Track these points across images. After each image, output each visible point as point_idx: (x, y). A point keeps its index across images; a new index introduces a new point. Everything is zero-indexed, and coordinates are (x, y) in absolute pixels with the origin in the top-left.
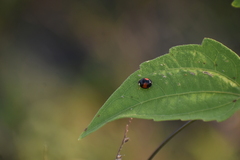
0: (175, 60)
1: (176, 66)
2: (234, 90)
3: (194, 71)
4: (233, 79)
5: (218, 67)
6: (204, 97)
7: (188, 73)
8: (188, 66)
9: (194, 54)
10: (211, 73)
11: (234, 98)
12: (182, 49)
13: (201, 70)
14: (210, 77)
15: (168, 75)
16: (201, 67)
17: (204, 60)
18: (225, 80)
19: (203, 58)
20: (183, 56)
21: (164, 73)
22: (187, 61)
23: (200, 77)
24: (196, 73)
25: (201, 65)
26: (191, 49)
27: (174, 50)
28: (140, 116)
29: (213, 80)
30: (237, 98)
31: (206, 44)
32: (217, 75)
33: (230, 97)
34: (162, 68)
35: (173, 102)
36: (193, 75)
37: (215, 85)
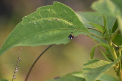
0: (40, 14)
1: (40, 18)
2: (71, 27)
3: (50, 19)
4: (71, 21)
5: (62, 16)
6: (56, 32)
7: (47, 20)
8: (47, 17)
9: (49, 10)
10: (58, 19)
11: (72, 31)
12: (43, 8)
13: (53, 19)
14: (58, 21)
15: (37, 22)
16: (53, 17)
17: (55, 13)
18: (66, 22)
19: (54, 12)
20: (44, 12)
21: (34, 21)
22: (46, 14)
23: (53, 22)
24: (51, 20)
25: (53, 16)
26: (47, 8)
27: (39, 9)
28: (24, 45)
29: (60, 23)
30: (73, 31)
31: (55, 5)
32: (62, 20)
33: (69, 31)
34: (34, 19)
35: (40, 36)
36: (49, 21)
37: (61, 25)
